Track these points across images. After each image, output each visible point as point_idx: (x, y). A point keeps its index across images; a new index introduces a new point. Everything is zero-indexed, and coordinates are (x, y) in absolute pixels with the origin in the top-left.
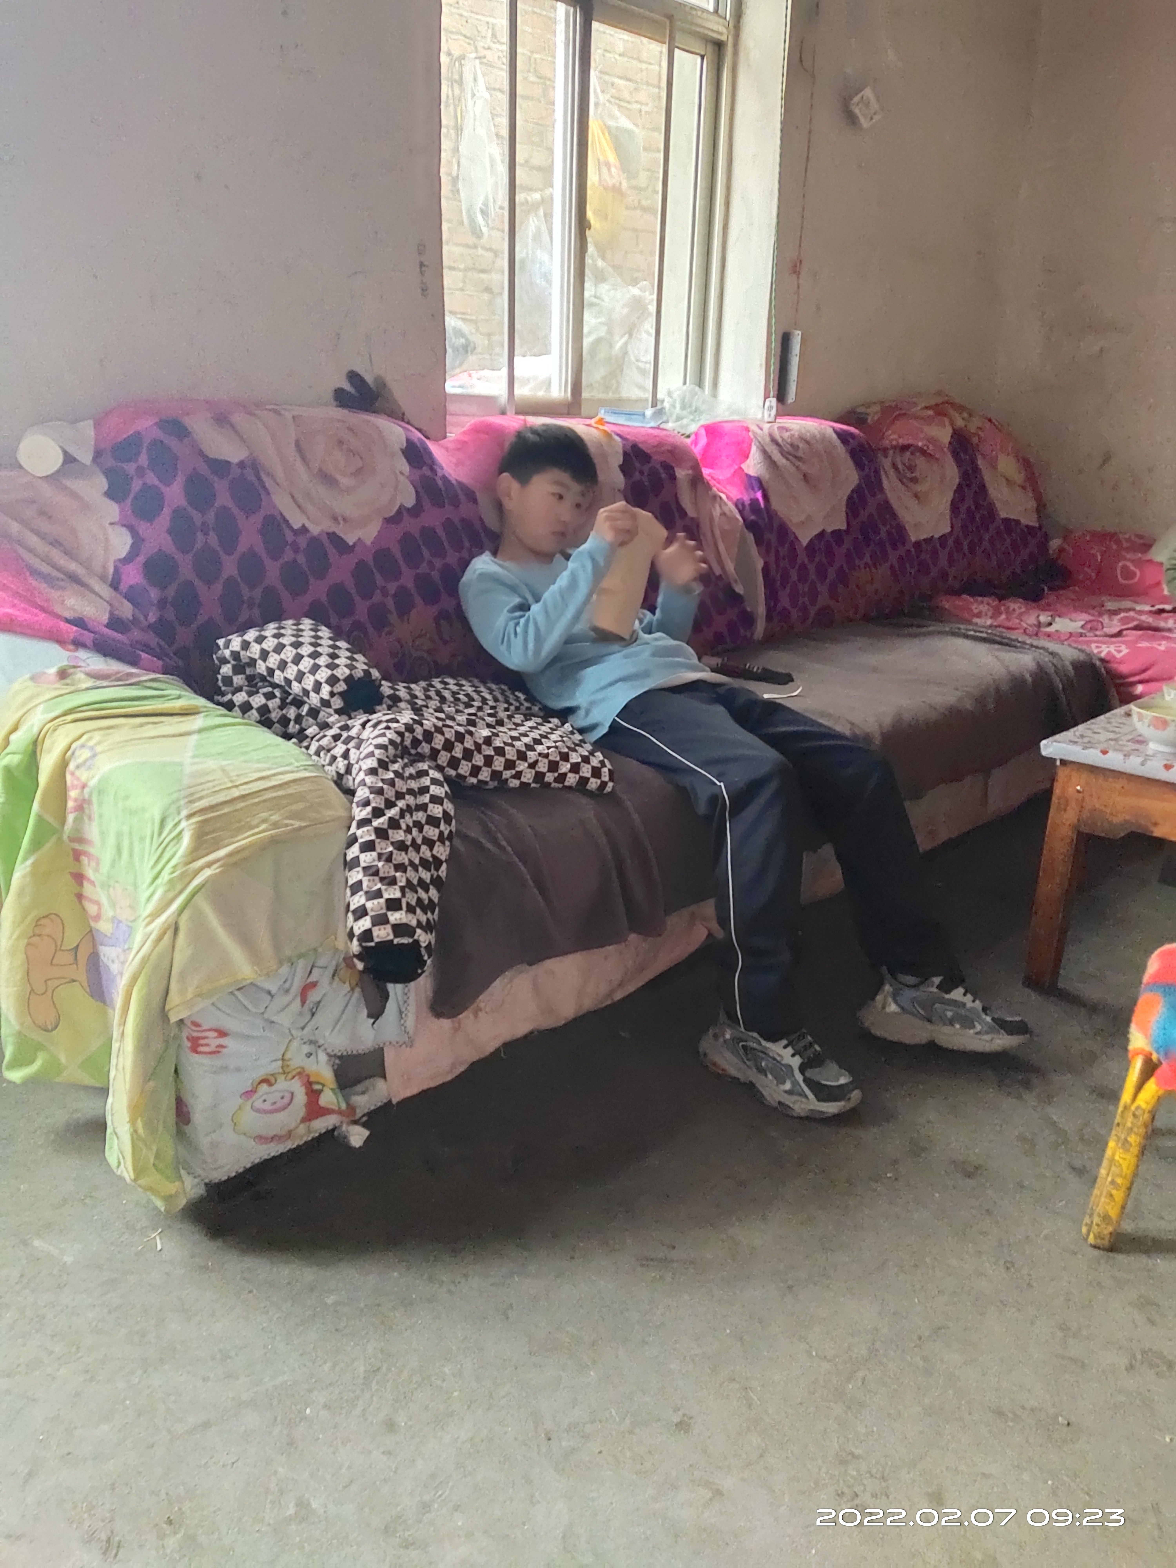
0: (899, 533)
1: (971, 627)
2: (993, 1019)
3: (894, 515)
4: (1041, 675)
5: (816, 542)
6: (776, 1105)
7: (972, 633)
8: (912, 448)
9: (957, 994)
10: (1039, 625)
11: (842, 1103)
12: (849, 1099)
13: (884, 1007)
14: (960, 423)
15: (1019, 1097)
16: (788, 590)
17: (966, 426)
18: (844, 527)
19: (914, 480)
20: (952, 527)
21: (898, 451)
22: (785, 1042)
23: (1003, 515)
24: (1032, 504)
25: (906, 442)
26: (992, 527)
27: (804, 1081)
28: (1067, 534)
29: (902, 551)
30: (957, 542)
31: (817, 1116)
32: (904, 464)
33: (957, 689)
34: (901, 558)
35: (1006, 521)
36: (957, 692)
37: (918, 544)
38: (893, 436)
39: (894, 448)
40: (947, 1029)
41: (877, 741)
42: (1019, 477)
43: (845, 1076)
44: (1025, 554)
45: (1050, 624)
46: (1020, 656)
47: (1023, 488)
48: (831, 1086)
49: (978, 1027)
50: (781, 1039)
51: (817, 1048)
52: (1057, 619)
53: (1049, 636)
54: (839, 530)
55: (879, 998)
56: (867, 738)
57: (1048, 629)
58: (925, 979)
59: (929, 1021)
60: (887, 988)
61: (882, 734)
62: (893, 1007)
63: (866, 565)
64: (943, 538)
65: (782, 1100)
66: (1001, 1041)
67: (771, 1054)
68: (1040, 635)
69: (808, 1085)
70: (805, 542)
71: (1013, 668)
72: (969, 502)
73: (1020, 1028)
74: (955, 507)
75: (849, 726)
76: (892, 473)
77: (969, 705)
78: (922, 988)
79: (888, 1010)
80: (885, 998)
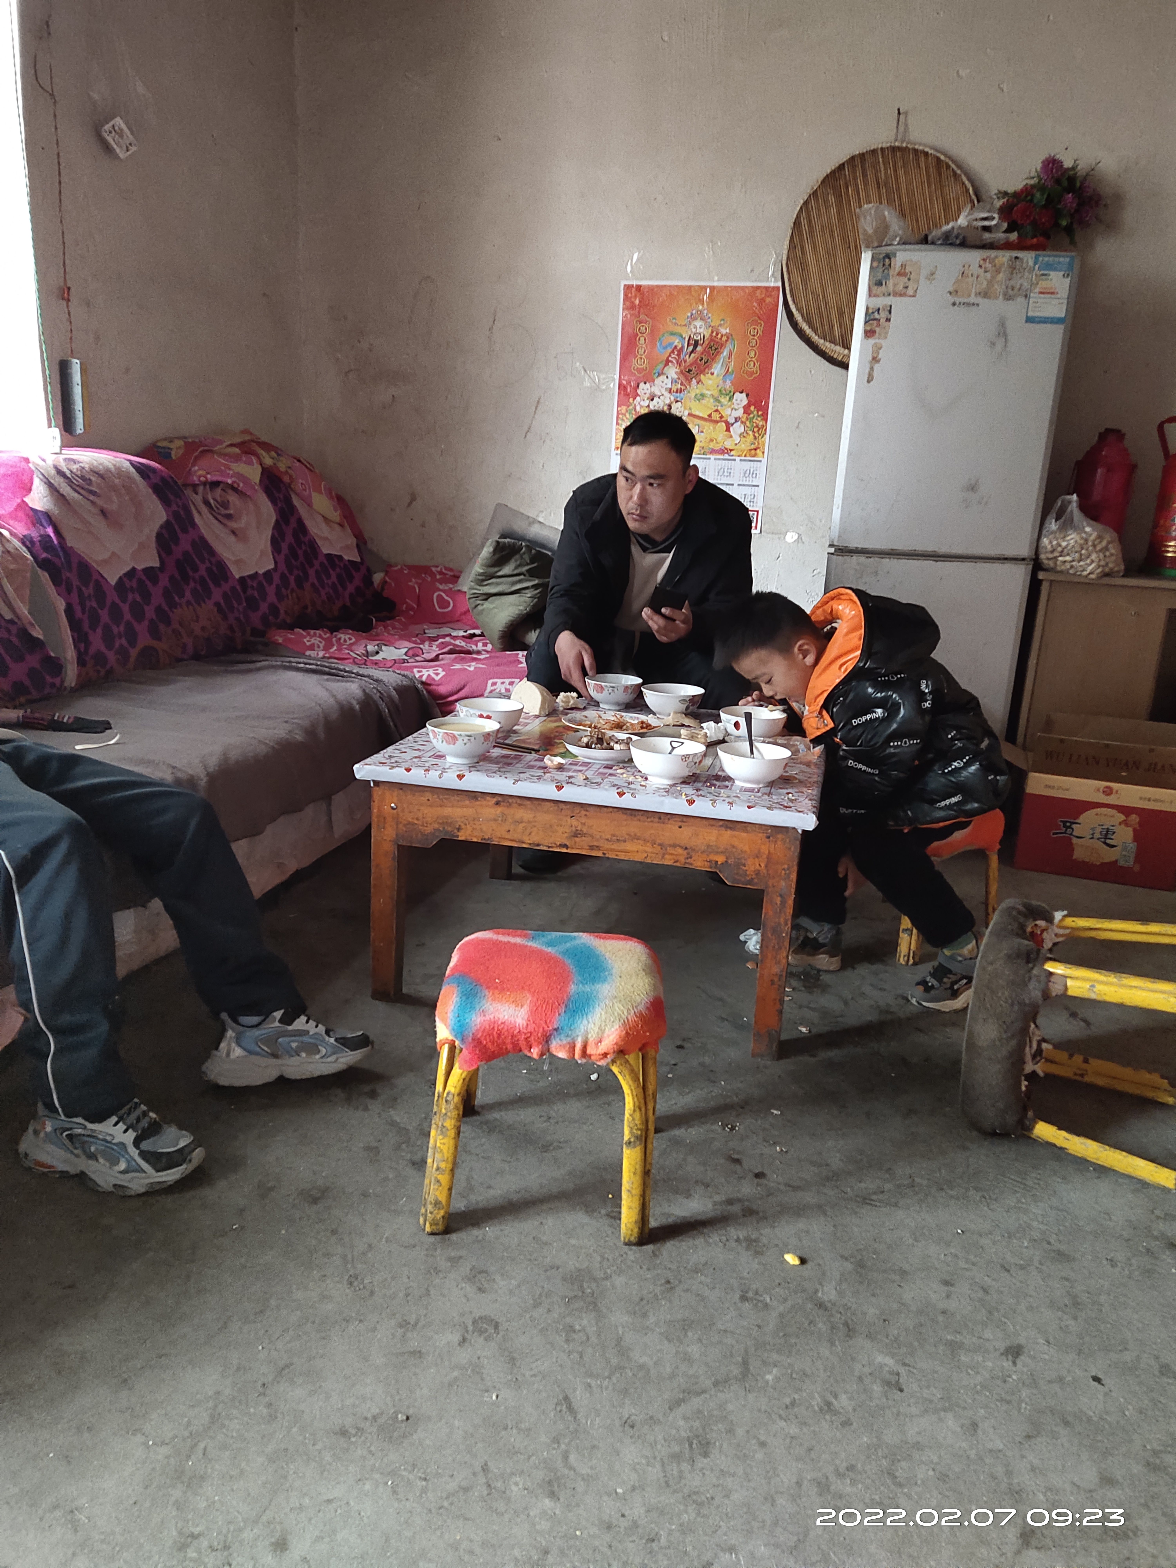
0: (220, 571)
1: (302, 660)
2: (336, 1040)
3: (212, 552)
4: (367, 702)
5: (125, 579)
6: (112, 1189)
7: (302, 665)
8: (222, 485)
9: (300, 1023)
10: (367, 654)
11: (184, 1166)
12: (190, 1161)
13: (228, 1055)
14: (268, 461)
15: (366, 1109)
16: (99, 630)
17: (275, 464)
18: (156, 564)
19: (229, 517)
20: (276, 563)
21: (208, 487)
22: (114, 1119)
23: (325, 551)
24: (352, 541)
25: (215, 479)
26: (316, 563)
27: (139, 1154)
28: (387, 568)
29: (226, 587)
30: (283, 577)
31: (157, 1187)
32: (217, 501)
33: (286, 722)
34: (225, 595)
35: (329, 556)
36: (287, 725)
37: (242, 580)
38: (200, 472)
39: (204, 484)
40: (295, 1060)
41: (203, 782)
42: (336, 516)
43: (184, 1136)
44: (351, 588)
45: (377, 653)
46: (348, 684)
47: (341, 525)
48: (169, 1153)
49: (323, 1051)
50: (109, 1117)
51: (152, 1115)
52: (384, 648)
53: (376, 664)
54: (152, 568)
55: (223, 1045)
56: (192, 782)
57: (374, 658)
58: (266, 1015)
59: (275, 1056)
60: (230, 1033)
61: (208, 774)
62: (238, 1052)
63: (188, 603)
64: (268, 574)
65: (119, 1183)
66: (348, 1058)
67: (100, 1137)
68: (368, 663)
69: (144, 1159)
70: (113, 581)
71: (341, 697)
72: (289, 538)
73: (363, 1041)
74: (275, 543)
75: (170, 771)
76: (204, 509)
77: (299, 737)
78: (263, 1026)
79: (232, 1056)
80: (229, 1045)
